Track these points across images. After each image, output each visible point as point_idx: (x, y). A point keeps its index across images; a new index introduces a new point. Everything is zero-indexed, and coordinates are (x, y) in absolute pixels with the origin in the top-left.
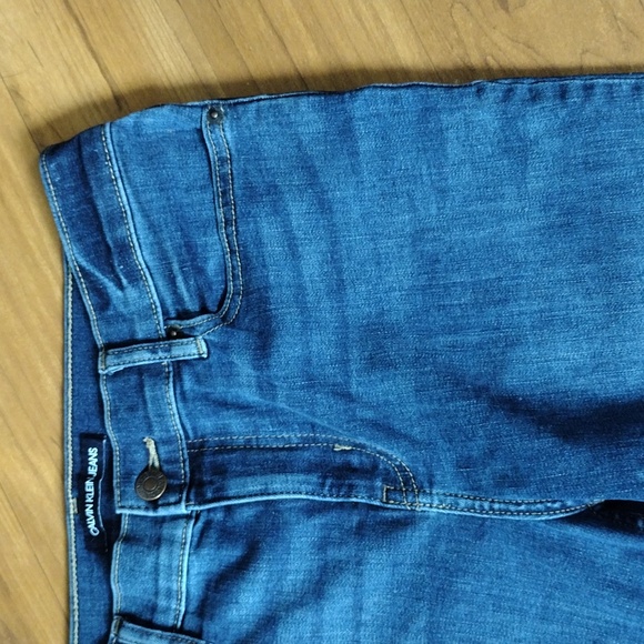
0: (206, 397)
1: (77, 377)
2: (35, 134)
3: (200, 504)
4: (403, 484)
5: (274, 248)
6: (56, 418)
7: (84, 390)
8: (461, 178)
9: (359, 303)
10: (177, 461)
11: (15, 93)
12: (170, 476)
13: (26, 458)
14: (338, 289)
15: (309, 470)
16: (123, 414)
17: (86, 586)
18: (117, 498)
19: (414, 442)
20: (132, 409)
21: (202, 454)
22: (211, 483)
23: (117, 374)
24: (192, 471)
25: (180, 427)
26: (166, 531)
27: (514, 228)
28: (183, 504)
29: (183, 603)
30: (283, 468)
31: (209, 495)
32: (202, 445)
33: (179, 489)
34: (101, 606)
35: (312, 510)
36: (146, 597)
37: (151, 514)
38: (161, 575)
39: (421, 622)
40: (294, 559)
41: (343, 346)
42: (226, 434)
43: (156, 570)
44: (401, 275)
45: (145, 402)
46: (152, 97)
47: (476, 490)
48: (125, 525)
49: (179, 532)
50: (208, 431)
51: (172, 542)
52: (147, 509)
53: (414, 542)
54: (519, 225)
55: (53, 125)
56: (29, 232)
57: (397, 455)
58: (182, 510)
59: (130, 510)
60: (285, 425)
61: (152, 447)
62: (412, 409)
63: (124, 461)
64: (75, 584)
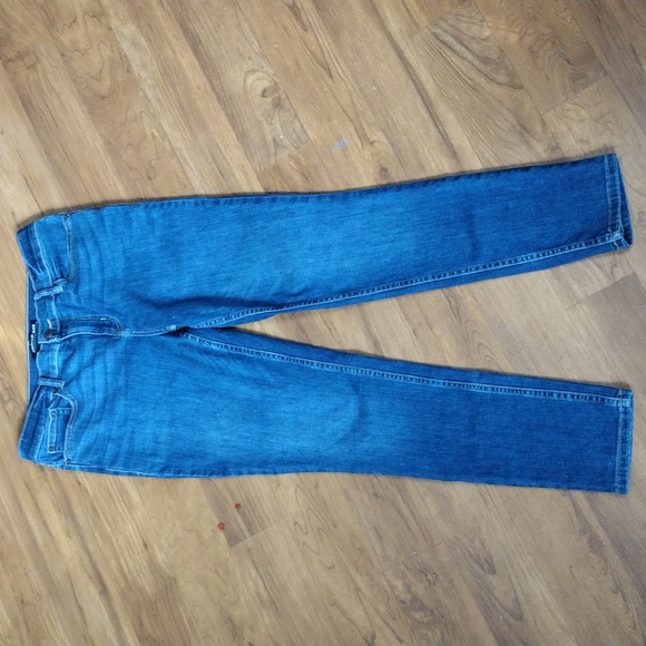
0: (63, 305)
1: (29, 302)
3: (61, 338)
4: (118, 328)
5: (83, 257)
7: (31, 306)
8: (137, 233)
9: (108, 273)
10: (56, 327)
11: (13, 213)
12: (53, 331)
14: (102, 269)
15: (93, 325)
16: (41, 312)
18: (39, 339)
19: (121, 315)
20: (43, 310)
21: (63, 323)
22: (64, 331)
23: (39, 300)
24: (60, 329)
25: (57, 315)
26: (51, 347)
27: (152, 247)
28: (56, 338)
29: (57, 370)
30: (84, 325)
31: (63, 335)
32: (63, 321)
33: (56, 334)
34: (35, 376)
35: (93, 337)
36: (47, 369)
37: (48, 342)
38: (50, 361)
39: (123, 371)
40: (88, 353)
41: (103, 287)
42: (69, 316)
43: (48, 359)
44: (121, 264)
45: (46, 307)
46: (52, 212)
47: (138, 328)
48: (42, 348)
49: (55, 347)
50: (65, 316)
51: (53, 350)
52: (46, 340)
53: (120, 346)
55: (23, 223)
56: (17, 257)
57: (116, 320)
58: (55, 340)
59: (42, 342)
60: (87, 313)
61: (49, 322)
62: (121, 305)
63: (42, 328)
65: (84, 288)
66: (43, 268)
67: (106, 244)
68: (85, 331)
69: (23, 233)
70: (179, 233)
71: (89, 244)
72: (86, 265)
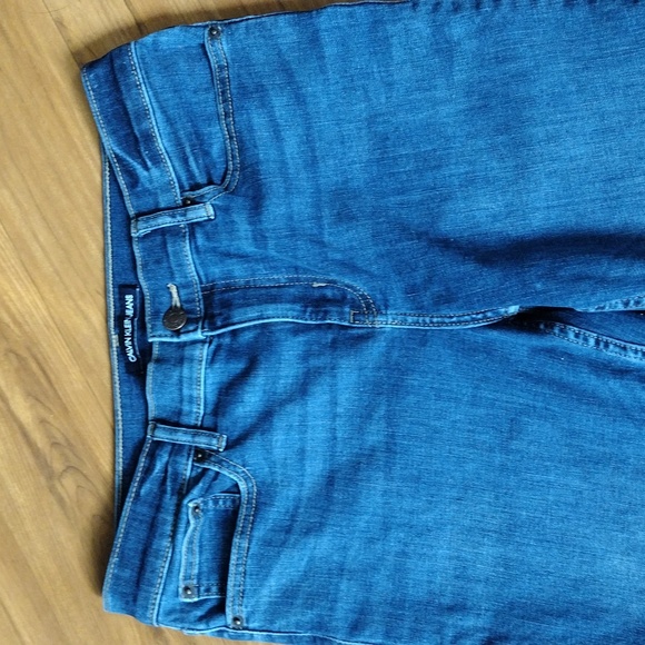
0: (214, 250)
1: (115, 242)
2: (76, 55)
3: (212, 330)
4: (366, 308)
5: (262, 133)
6: (99, 274)
7: (121, 251)
8: (403, 74)
9: (329, 173)
10: (194, 301)
11: (60, 24)
12: (188, 312)
13: (78, 307)
14: (312, 163)
15: (294, 301)
16: (152, 267)
17: (127, 401)
18: (149, 330)
19: (372, 276)
20: (158, 262)
21: (213, 294)
22: (220, 314)
23: (146, 236)
24: (206, 308)
25: (195, 273)
26: (187, 352)
27: (444, 110)
28: (199, 331)
29: (202, 407)
30: (274, 300)
31: (219, 323)
32: (212, 287)
33: (196, 321)
34: (139, 416)
35: (298, 330)
36: (174, 405)
37: (175, 340)
38: (185, 385)
39: (382, 411)
40: (285, 367)
41: (317, 206)
42: (230, 278)
43: (181, 382)
44: (360, 150)
45: (168, 255)
46: (165, 21)
47: (420, 309)
48: (156, 351)
49: (197, 353)
50: (217, 276)
51: (191, 360)
52: (172, 336)
53: (375, 351)
54: (448, 109)
55: (89, 47)
56: (75, 132)
57: (360, 287)
58: (199, 335)
59: (158, 338)
60: (275, 269)
61: (174, 290)
62: (370, 252)
63: (153, 303)
64: (119, 400)
65: (275, 211)
66: (157, 160)
67: (324, 102)
68: (280, 315)
69: (101, 71)
70: (522, 76)
71: (280, 102)
72: (273, 154)
